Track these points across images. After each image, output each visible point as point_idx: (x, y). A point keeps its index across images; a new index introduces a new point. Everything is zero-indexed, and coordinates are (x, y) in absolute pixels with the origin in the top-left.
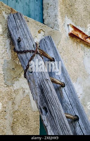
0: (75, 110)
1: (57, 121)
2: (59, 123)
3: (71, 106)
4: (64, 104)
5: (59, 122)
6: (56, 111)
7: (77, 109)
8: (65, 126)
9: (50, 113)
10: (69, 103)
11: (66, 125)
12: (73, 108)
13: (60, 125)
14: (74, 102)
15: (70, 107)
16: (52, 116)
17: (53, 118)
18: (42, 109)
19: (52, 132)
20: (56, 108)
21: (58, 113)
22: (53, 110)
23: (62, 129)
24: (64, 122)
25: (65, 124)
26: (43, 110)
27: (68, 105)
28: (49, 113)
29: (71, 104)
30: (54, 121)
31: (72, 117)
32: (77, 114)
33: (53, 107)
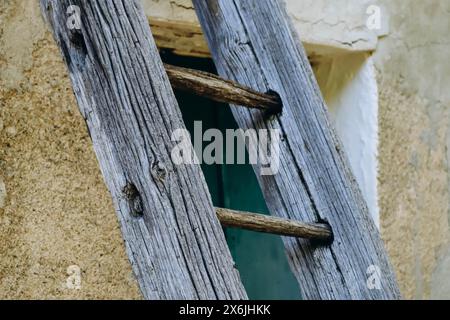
0: (268, 67)
1: (122, 86)
2: (129, 95)
3: (253, 50)
4: (222, 45)
5: (131, 91)
6: (120, 44)
7: (276, 61)
8: (154, 105)
9: (96, 56)
10: (244, 39)
11: (158, 102)
12: (257, 60)
13: (134, 101)
14: (261, 32)
15: (247, 56)
16: (102, 68)
17: (106, 76)
18: (68, 43)
19: (104, 137)
20: (119, 29)
21: (124, 53)
22: (106, 40)
23: (141, 119)
24: (152, 88)
25: (155, 95)
26: (72, 51)
27: (238, 51)
28: (92, 58)
29: (249, 43)
30: (111, 90)
31: (237, 91)
33: (106, 28)
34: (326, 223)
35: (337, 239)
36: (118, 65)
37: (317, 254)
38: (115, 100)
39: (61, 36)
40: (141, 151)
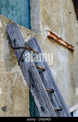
0: (52, 86)
3: (49, 83)
4: (44, 82)
7: (53, 85)
9: (36, 88)
10: (48, 81)
11: (46, 95)
14: (51, 81)
17: (38, 91)
18: (30, 85)
19: (37, 99)
20: (40, 85)
21: (41, 88)
24: (45, 93)
26: (31, 87)
30: (39, 93)
31: (50, 90)
32: (53, 88)
33: (38, 84)
34: (61, 107)
35: (63, 110)
36: (40, 90)
37: (60, 111)
38: (39, 95)
39: (29, 84)
40: (44, 102)
